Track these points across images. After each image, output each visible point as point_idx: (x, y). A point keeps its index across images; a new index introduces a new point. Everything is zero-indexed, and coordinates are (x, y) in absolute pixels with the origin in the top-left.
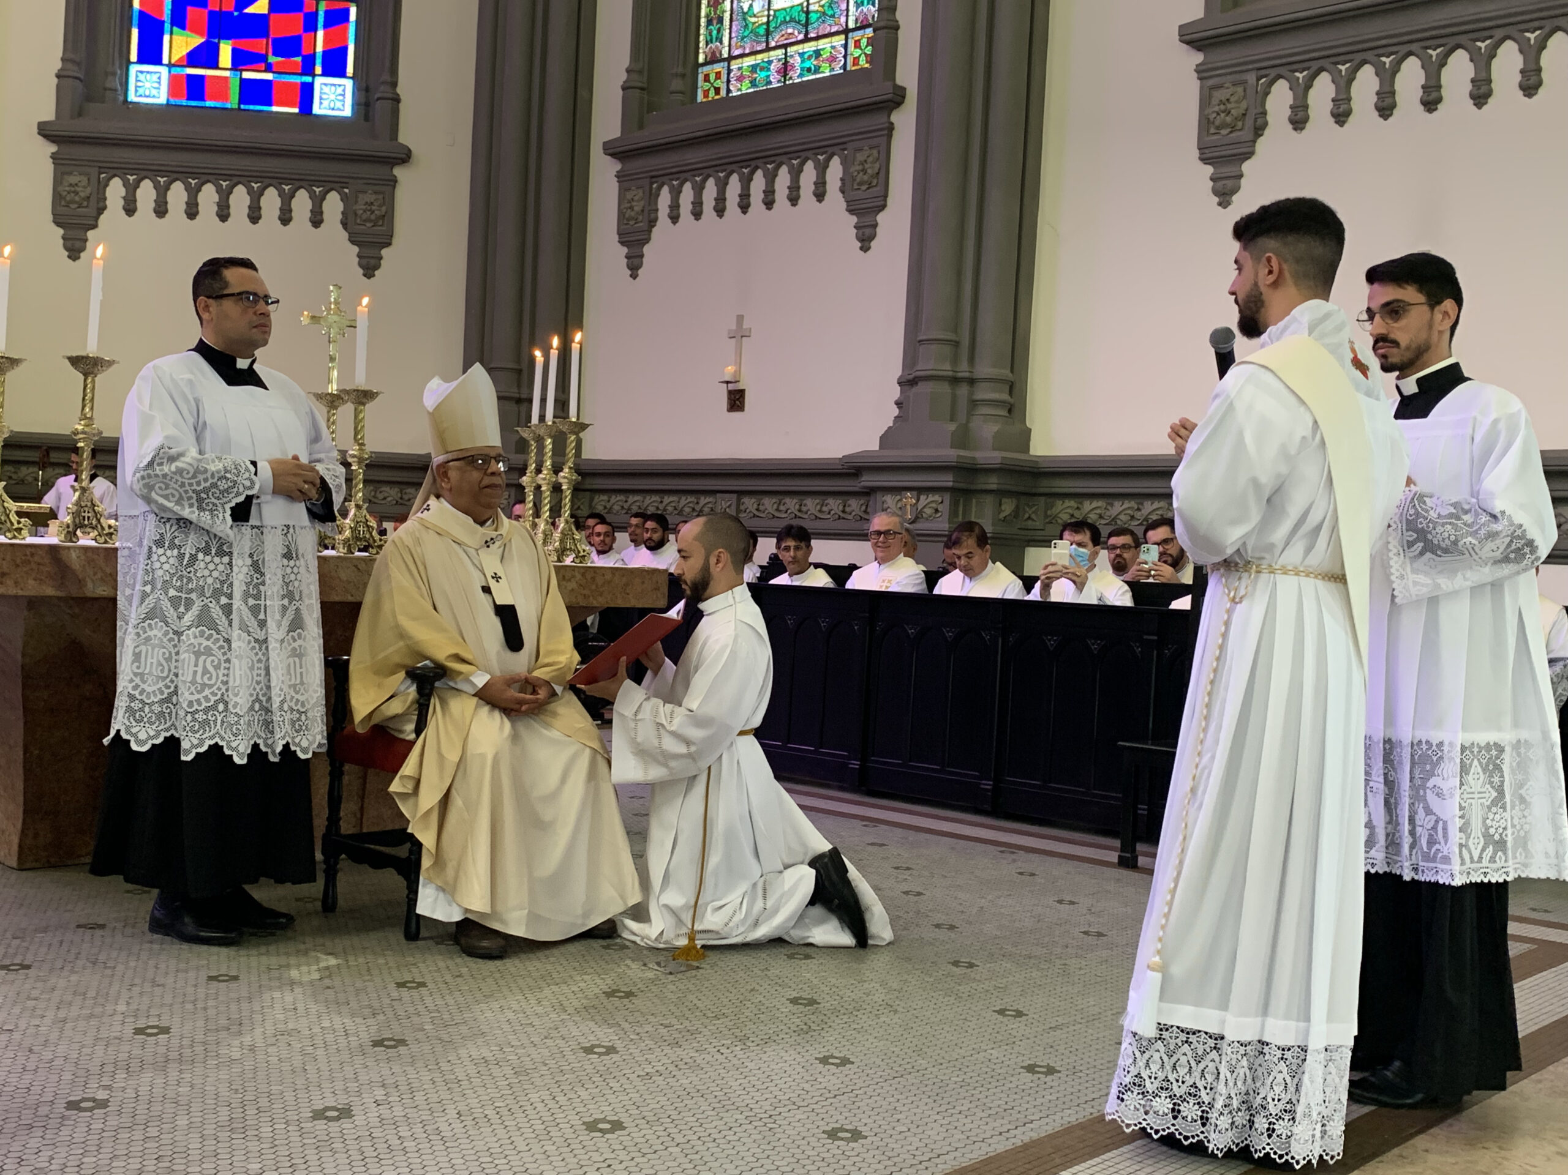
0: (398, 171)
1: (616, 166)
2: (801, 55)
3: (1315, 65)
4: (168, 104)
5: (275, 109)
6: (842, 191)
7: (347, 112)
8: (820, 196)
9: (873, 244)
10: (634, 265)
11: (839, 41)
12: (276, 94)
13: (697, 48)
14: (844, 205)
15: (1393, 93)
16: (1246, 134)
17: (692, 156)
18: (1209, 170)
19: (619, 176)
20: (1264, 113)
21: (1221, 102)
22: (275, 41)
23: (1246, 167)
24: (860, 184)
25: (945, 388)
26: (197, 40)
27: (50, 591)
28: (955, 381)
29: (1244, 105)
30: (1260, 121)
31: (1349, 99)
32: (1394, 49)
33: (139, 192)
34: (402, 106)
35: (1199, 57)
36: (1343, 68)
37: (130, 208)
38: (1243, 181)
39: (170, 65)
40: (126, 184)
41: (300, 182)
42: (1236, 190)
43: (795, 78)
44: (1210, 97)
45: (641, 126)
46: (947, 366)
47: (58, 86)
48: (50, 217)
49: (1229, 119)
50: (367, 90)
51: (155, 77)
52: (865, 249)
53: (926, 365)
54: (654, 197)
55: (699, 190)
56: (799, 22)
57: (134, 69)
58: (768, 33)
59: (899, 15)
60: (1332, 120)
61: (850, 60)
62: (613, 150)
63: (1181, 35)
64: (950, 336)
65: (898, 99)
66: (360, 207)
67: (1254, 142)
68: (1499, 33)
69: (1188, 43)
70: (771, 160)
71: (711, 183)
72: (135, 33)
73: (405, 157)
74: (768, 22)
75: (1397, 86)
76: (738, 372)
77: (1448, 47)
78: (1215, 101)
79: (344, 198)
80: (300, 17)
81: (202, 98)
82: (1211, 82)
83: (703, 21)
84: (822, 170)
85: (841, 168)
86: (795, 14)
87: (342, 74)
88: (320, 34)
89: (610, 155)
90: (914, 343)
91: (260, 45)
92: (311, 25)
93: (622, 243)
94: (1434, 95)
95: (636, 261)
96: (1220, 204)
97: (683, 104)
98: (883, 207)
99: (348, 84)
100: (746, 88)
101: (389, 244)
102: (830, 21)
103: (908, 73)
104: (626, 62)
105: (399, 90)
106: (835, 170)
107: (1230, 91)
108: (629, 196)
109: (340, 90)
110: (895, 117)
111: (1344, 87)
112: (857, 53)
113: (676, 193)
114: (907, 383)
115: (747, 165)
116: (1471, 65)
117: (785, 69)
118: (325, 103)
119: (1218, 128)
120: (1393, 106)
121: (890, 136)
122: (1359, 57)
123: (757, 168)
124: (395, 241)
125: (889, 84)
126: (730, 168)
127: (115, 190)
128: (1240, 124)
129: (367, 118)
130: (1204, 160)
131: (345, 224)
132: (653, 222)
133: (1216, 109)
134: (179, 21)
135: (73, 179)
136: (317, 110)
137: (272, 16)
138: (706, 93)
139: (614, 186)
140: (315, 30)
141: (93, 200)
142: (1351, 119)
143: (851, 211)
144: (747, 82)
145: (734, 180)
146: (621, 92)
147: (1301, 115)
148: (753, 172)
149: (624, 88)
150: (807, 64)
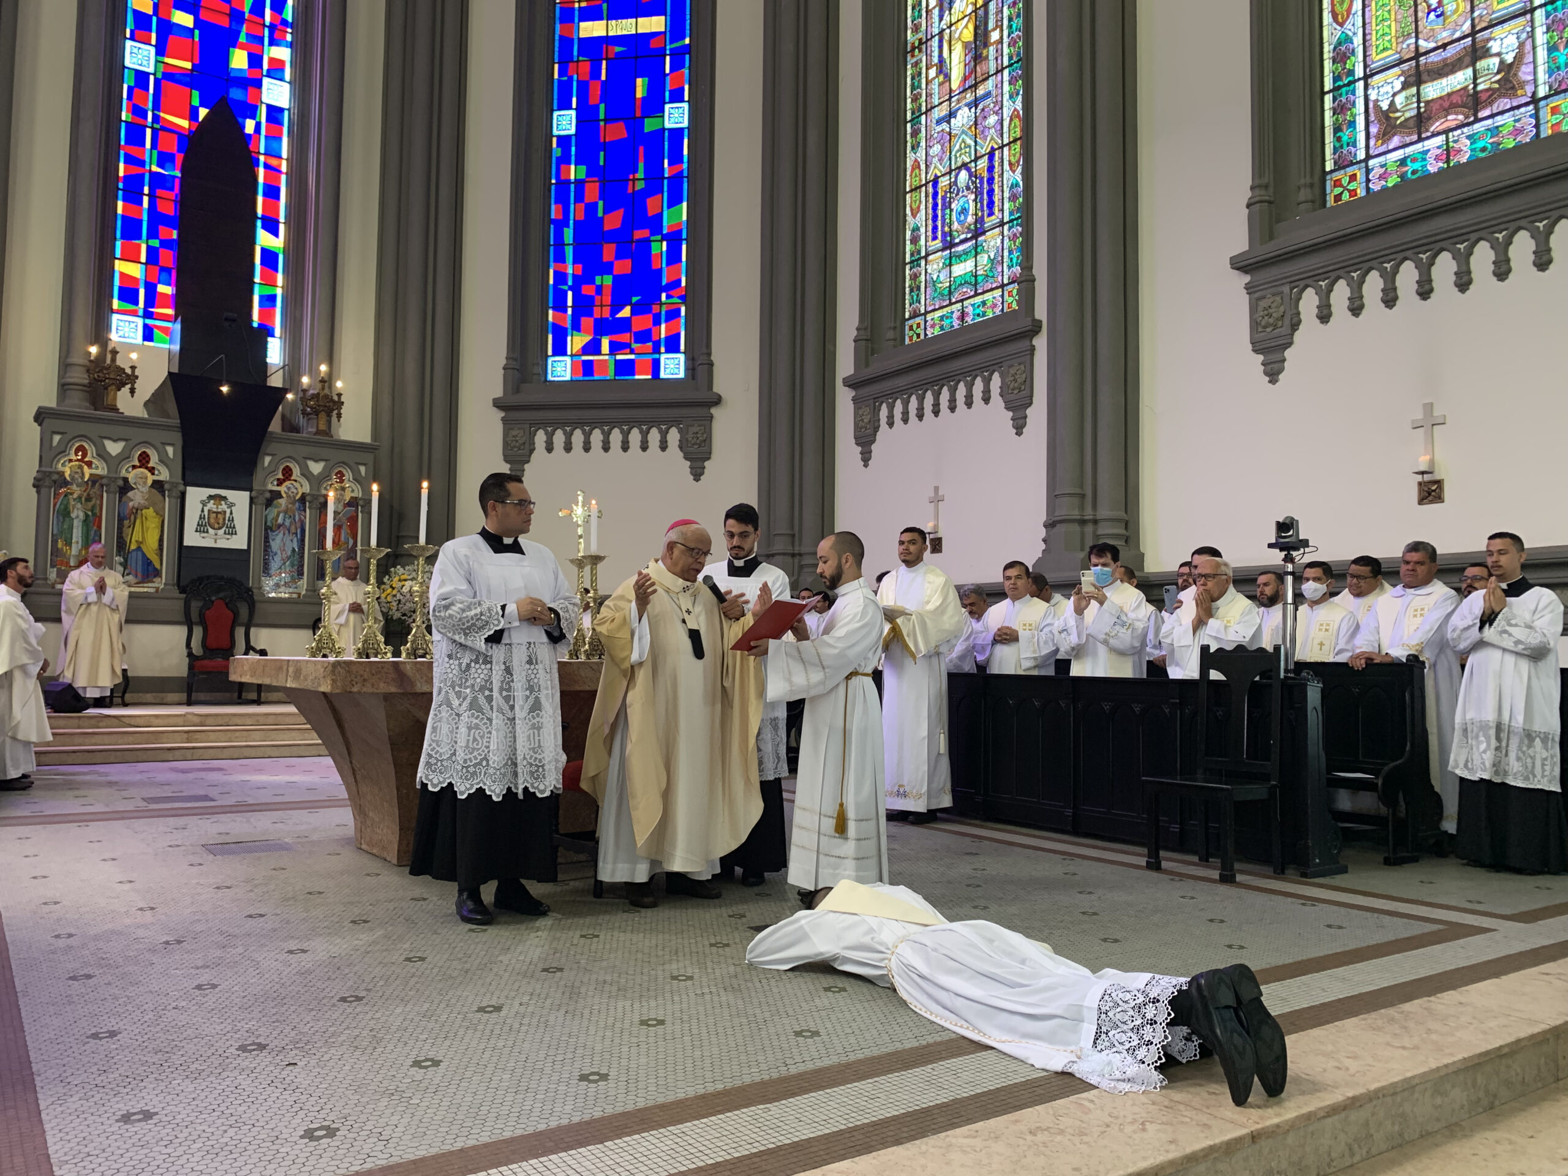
0: (713, 411)
1: (851, 393)
2: (973, 305)
3: (1333, 275)
4: (572, 381)
5: (637, 377)
6: (1001, 395)
7: (682, 375)
8: (986, 399)
9: (1024, 430)
10: (866, 458)
11: (998, 292)
12: (637, 367)
13: (905, 308)
14: (1003, 405)
15: (1395, 289)
16: (1285, 330)
17: (901, 381)
18: (1261, 358)
19: (854, 399)
20: (1299, 313)
21: (1265, 309)
22: (636, 334)
23: (1287, 353)
24: (1013, 389)
25: (1076, 527)
26: (587, 338)
27: (393, 689)
28: (1083, 522)
29: (1282, 309)
30: (1295, 320)
31: (1361, 297)
32: (1392, 257)
33: (555, 437)
34: (715, 369)
35: (1247, 278)
36: (1355, 275)
37: (550, 448)
38: (1286, 364)
39: (572, 356)
40: (546, 433)
41: (652, 423)
42: (1281, 370)
43: (969, 320)
44: (1257, 305)
45: (867, 365)
46: (1076, 512)
47: (504, 375)
48: (502, 457)
49: (1271, 320)
50: (693, 359)
51: (563, 364)
52: (1019, 433)
53: (1062, 512)
54: (876, 411)
55: (906, 404)
56: (970, 284)
57: (550, 360)
58: (950, 293)
59: (1034, 272)
60: (1350, 313)
61: (1006, 305)
62: (849, 383)
63: (1231, 264)
64: (1078, 491)
65: (1037, 329)
66: (690, 436)
67: (1292, 335)
68: (1474, 237)
69: (1238, 269)
70: (951, 380)
71: (913, 399)
72: (550, 337)
73: (718, 401)
74: (950, 286)
75: (1398, 284)
76: (936, 526)
77: (1434, 251)
78: (1260, 309)
79: (680, 431)
80: (651, 316)
81: (592, 375)
82: (1257, 295)
83: (907, 290)
84: (987, 382)
85: (999, 380)
86: (968, 279)
87: (677, 351)
88: (663, 326)
89: (849, 386)
90: (1053, 497)
91: (625, 338)
92: (657, 322)
93: (857, 444)
94: (1427, 287)
95: (867, 456)
96: (1270, 382)
97: (895, 346)
98: (1031, 404)
99: (681, 357)
100: (937, 331)
101: (709, 458)
102: (991, 280)
103: (1041, 312)
104: (856, 323)
105: (712, 358)
106: (996, 381)
107: (1271, 300)
108: (861, 412)
109: (676, 361)
110: (1034, 342)
111: (1357, 289)
112: (1010, 300)
113: (891, 408)
114: (1049, 525)
115: (936, 384)
116: (1454, 262)
117: (963, 316)
118: (668, 371)
119: (1265, 327)
120: (1396, 298)
121: (1032, 355)
122: (1366, 266)
123: (943, 386)
124: (713, 456)
125: (1030, 319)
126: (925, 387)
127: (540, 437)
128: (1280, 323)
129: (693, 378)
130: (1256, 351)
131: (681, 448)
132: (876, 429)
133: (1262, 314)
134: (577, 327)
135: (514, 433)
136: (663, 375)
137: (634, 318)
138: (911, 338)
139: (851, 407)
140: (660, 324)
141: (527, 445)
142: (1364, 312)
143: (1007, 408)
144: (937, 328)
145: (929, 395)
146: (853, 344)
147: (1325, 312)
148: (941, 388)
149: (855, 341)
150: (977, 311)
